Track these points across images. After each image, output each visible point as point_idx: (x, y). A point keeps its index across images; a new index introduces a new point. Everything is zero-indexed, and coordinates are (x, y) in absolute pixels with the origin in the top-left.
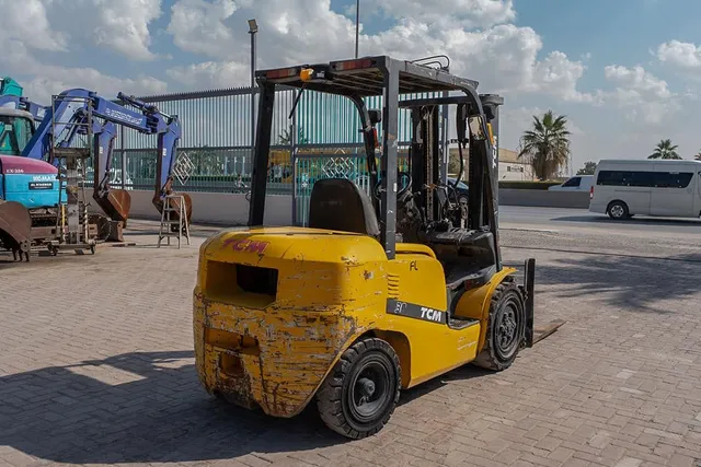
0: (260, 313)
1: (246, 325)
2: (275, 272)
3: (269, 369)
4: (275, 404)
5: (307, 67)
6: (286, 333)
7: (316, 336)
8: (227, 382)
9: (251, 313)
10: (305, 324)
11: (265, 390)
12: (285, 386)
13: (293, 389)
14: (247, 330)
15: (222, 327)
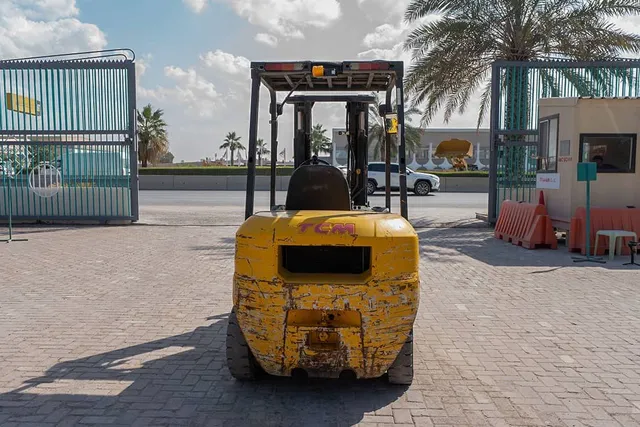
0: (362, 288)
1: (345, 302)
2: (368, 250)
3: (370, 336)
4: (372, 367)
5: (317, 64)
6: (385, 302)
7: (405, 301)
8: (315, 359)
9: (352, 289)
10: (398, 292)
11: (365, 357)
12: (382, 349)
13: (388, 350)
14: (347, 306)
15: (315, 306)
